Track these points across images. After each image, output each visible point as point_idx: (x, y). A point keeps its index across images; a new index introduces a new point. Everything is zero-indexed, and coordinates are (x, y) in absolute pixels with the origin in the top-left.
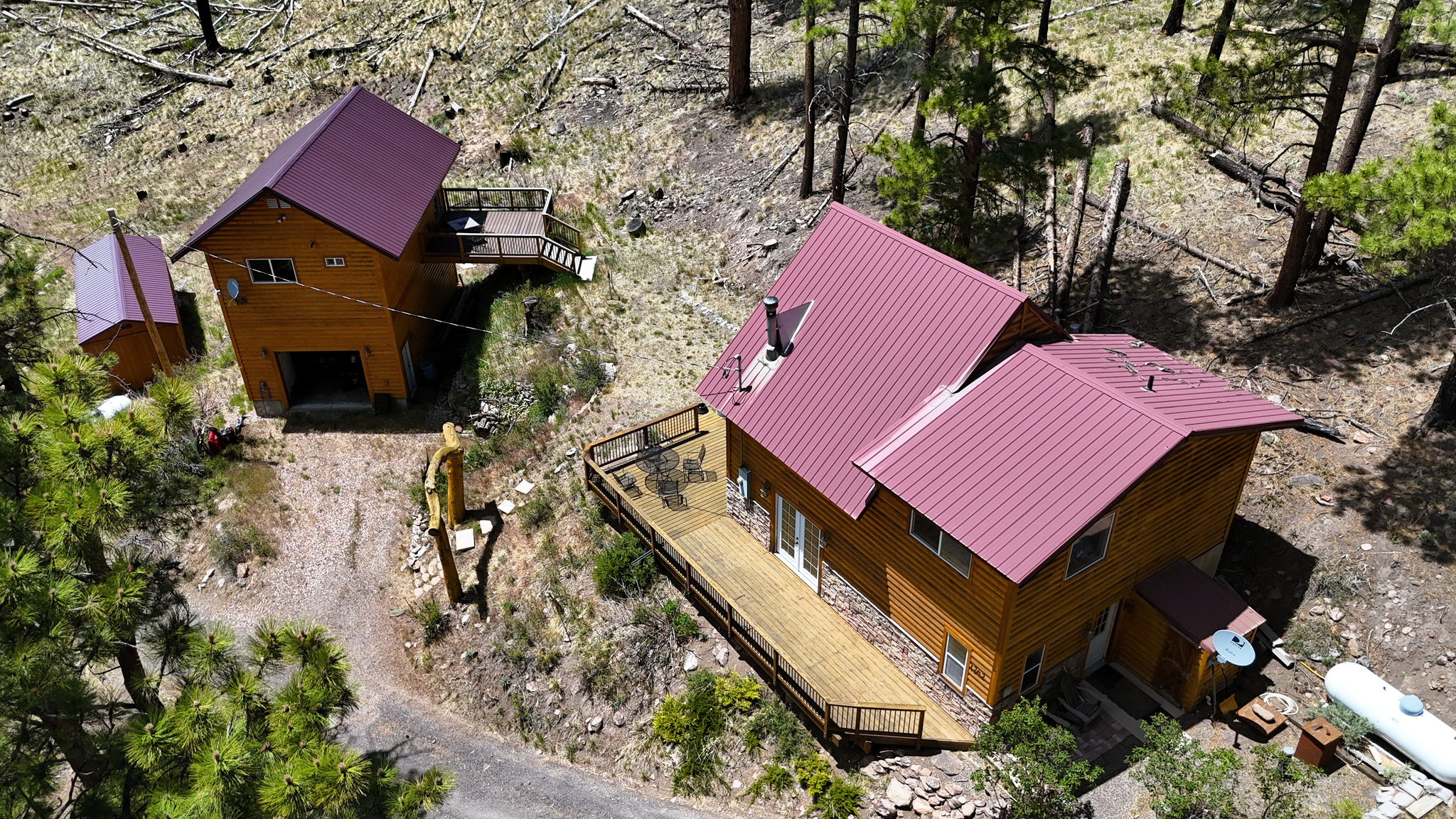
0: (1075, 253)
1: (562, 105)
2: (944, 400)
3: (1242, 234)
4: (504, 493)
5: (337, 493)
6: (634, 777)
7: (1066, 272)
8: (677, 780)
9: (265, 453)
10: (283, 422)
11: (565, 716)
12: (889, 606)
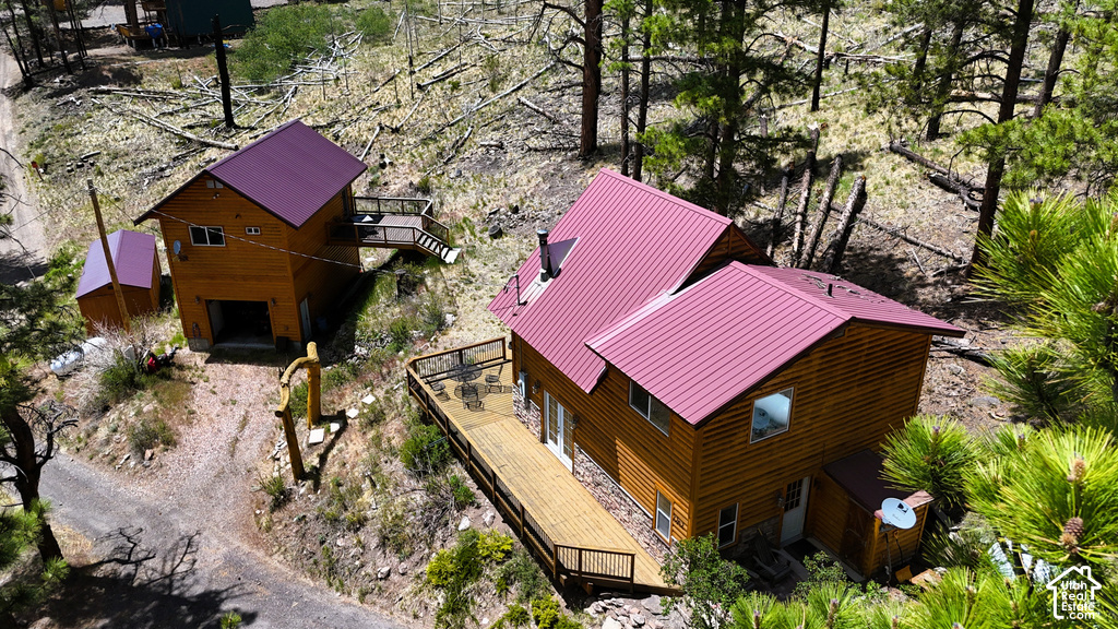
0: (817, 242)
1: (463, 160)
2: (665, 298)
3: (950, 229)
4: (353, 404)
5: (234, 404)
6: (407, 615)
7: (808, 254)
8: (439, 617)
9: (188, 375)
10: (208, 355)
11: (362, 566)
12: (619, 474)
